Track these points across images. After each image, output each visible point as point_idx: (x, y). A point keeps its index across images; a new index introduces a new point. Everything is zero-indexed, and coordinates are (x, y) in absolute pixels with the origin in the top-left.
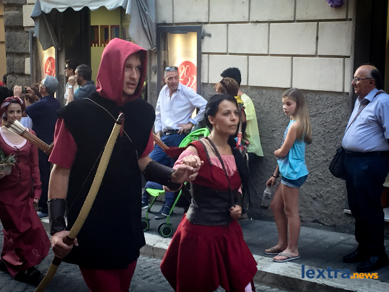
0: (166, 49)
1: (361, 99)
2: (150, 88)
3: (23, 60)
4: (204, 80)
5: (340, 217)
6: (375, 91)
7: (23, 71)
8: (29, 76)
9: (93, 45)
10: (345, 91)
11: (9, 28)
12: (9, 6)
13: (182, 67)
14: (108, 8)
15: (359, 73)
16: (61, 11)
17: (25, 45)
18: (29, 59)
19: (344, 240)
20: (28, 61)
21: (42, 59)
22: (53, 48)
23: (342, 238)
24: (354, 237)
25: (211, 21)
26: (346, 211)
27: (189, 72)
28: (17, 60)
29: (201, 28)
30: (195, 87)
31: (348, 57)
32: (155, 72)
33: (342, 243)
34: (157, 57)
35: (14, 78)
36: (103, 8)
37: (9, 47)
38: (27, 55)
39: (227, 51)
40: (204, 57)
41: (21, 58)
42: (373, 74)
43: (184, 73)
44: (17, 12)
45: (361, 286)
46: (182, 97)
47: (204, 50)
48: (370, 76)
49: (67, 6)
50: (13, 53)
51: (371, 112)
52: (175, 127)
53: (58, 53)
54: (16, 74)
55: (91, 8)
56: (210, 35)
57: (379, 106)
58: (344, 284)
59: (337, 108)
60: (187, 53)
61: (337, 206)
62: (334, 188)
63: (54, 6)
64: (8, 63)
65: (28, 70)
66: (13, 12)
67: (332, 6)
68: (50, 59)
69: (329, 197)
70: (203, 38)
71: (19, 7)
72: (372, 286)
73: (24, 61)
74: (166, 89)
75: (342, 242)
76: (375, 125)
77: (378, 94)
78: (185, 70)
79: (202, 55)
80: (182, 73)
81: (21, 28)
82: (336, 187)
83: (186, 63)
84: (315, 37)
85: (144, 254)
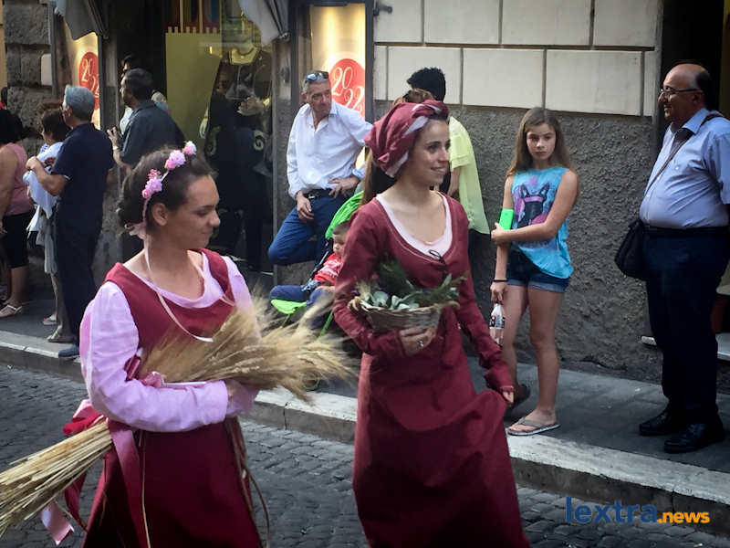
0: (306, 34)
1: (676, 128)
2: (278, 110)
3: (37, 59)
4: (380, 95)
5: (634, 352)
6: (704, 113)
7: (37, 80)
8: (48, 88)
9: (170, 28)
10: (645, 114)
13: (338, 71)
15: (674, 79)
17: (41, 29)
18: (50, 55)
19: (641, 395)
20: (46, 60)
21: (74, 56)
22: (94, 36)
23: (639, 390)
24: (660, 387)
26: (645, 339)
27: (350, 81)
28: (26, 58)
30: (362, 108)
31: (652, 49)
32: (287, 81)
33: (639, 400)
34: (289, 52)
35: (22, 92)
37: (10, 34)
38: (46, 48)
39: (423, 40)
40: (380, 50)
41: (34, 55)
42: (701, 80)
43: (341, 83)
45: (672, 478)
46: (337, 128)
47: (379, 37)
48: (693, 85)
50: (18, 46)
51: (695, 152)
52: (324, 185)
53: (103, 45)
54: (26, 85)
56: (389, 10)
57: (711, 142)
58: (642, 474)
59: (629, 145)
60: (347, 43)
61: (630, 330)
62: (623, 297)
64: (9, 64)
65: (47, 77)
68: (89, 56)
69: (613, 314)
70: (376, 14)
72: (693, 478)
73: (40, 60)
74: (307, 113)
75: (637, 398)
76: (703, 178)
77: (708, 118)
78: (342, 76)
79: (376, 47)
80: (337, 82)
82: (628, 296)
83: (346, 63)
84: (589, 11)
85: (267, 422)
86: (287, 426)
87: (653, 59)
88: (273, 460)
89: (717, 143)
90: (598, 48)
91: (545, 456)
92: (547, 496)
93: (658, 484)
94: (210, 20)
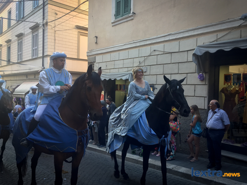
5: (204, 153)
6: (218, 109)
9: (116, 90)
10: (205, 109)
14: (123, 79)
15: (212, 102)
16: (107, 80)
25: (157, 84)
26: (206, 150)
29: (154, 86)
31: (206, 97)
36: (121, 79)
47: (155, 93)
49: (109, 78)
55: (117, 79)
56: (157, 89)
57: (221, 114)
61: (203, 148)
63: (105, 78)
67: (200, 80)
70: (154, 89)
76: (220, 120)
84: (194, 90)
85: (134, 162)
86: (138, 163)
87: (207, 99)
88: (136, 170)
89: (223, 114)
90: (196, 96)
91: (189, 173)
92: (189, 180)
93: (212, 180)
94: (123, 89)
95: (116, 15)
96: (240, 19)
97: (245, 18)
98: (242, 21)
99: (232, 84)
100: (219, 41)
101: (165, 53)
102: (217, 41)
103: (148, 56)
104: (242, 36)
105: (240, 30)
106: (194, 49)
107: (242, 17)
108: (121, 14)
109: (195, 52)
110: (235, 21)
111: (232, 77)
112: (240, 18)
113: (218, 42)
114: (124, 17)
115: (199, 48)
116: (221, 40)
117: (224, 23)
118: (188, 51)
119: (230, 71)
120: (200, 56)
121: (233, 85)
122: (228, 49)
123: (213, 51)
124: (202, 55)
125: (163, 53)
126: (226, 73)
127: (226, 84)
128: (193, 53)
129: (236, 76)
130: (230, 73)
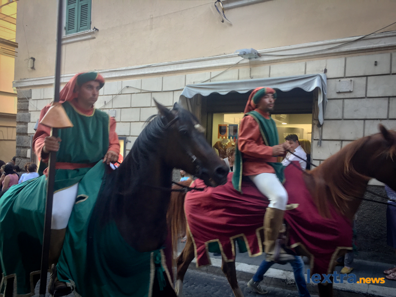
7: (25, 156)
8: (29, 158)
11: (18, 134)
12: (20, 123)
17: (28, 142)
20: (29, 151)
25: (131, 135)
28: (22, 150)
29: (126, 138)
35: (20, 159)
37: (18, 143)
38: (29, 148)
41: (25, 149)
44: (25, 126)
47: (127, 148)
50: (20, 147)
54: (22, 157)
56: (130, 142)
64: (17, 152)
65: (29, 155)
66: (21, 126)
70: (127, 143)
71: (26, 123)
73: (27, 151)
79: (126, 151)
81: (27, 134)
95: (67, 28)
96: (239, 55)
97: (244, 54)
98: (241, 58)
99: (227, 137)
100: (213, 81)
101: (142, 91)
102: (210, 81)
103: (118, 94)
104: (240, 77)
105: (237, 70)
106: (182, 90)
107: (240, 53)
108: (76, 27)
109: (183, 93)
110: (232, 57)
111: (228, 128)
112: (239, 53)
113: (212, 83)
114: (80, 33)
115: (188, 88)
116: (215, 81)
117: (219, 58)
118: (173, 91)
119: (225, 121)
120: (190, 99)
121: (228, 139)
122: (223, 92)
123: (206, 93)
124: (192, 98)
125: (140, 92)
126: (220, 124)
127: (221, 137)
128: (181, 94)
129: (232, 128)
130: (224, 124)
